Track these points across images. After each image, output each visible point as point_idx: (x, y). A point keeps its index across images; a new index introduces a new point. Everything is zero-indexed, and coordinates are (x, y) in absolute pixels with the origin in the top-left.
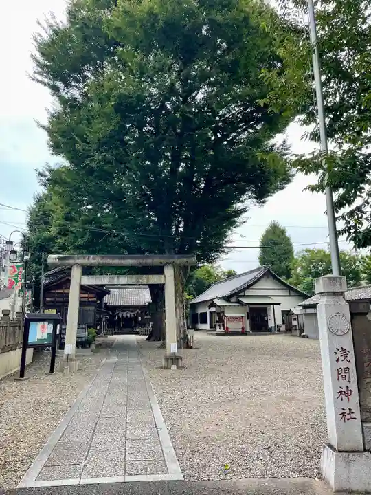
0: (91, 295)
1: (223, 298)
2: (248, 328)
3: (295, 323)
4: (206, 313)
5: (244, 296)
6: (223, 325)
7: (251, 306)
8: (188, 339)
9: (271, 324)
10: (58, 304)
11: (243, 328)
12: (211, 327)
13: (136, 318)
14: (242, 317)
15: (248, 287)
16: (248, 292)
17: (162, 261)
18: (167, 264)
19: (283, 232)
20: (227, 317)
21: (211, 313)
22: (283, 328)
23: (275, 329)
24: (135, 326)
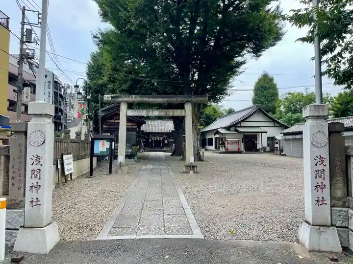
0: (133, 124)
1: (225, 128)
2: (242, 149)
3: (277, 146)
4: (212, 138)
5: (241, 127)
6: (225, 147)
7: (245, 134)
8: (200, 155)
9: (259, 146)
10: (111, 130)
11: (239, 149)
12: (216, 148)
13: (163, 141)
14: (238, 141)
15: (244, 120)
16: (243, 124)
17: (183, 100)
18: (187, 102)
19: (271, 80)
20: (227, 141)
21: (216, 138)
22: (268, 149)
23: (262, 150)
24: (163, 146)
